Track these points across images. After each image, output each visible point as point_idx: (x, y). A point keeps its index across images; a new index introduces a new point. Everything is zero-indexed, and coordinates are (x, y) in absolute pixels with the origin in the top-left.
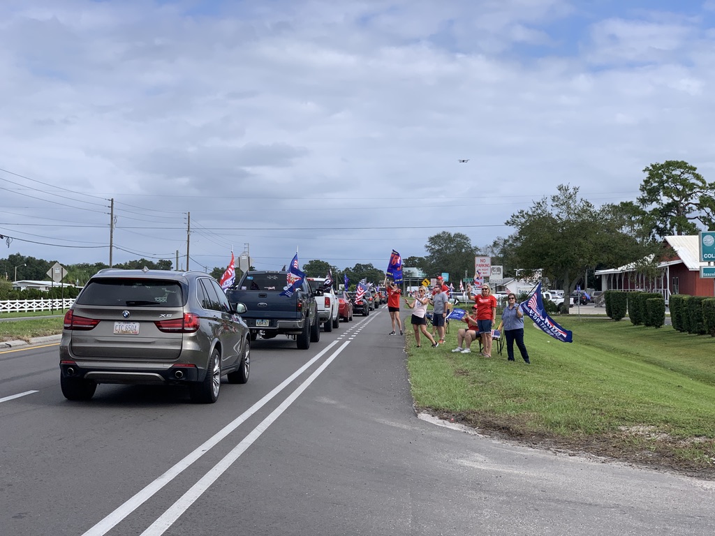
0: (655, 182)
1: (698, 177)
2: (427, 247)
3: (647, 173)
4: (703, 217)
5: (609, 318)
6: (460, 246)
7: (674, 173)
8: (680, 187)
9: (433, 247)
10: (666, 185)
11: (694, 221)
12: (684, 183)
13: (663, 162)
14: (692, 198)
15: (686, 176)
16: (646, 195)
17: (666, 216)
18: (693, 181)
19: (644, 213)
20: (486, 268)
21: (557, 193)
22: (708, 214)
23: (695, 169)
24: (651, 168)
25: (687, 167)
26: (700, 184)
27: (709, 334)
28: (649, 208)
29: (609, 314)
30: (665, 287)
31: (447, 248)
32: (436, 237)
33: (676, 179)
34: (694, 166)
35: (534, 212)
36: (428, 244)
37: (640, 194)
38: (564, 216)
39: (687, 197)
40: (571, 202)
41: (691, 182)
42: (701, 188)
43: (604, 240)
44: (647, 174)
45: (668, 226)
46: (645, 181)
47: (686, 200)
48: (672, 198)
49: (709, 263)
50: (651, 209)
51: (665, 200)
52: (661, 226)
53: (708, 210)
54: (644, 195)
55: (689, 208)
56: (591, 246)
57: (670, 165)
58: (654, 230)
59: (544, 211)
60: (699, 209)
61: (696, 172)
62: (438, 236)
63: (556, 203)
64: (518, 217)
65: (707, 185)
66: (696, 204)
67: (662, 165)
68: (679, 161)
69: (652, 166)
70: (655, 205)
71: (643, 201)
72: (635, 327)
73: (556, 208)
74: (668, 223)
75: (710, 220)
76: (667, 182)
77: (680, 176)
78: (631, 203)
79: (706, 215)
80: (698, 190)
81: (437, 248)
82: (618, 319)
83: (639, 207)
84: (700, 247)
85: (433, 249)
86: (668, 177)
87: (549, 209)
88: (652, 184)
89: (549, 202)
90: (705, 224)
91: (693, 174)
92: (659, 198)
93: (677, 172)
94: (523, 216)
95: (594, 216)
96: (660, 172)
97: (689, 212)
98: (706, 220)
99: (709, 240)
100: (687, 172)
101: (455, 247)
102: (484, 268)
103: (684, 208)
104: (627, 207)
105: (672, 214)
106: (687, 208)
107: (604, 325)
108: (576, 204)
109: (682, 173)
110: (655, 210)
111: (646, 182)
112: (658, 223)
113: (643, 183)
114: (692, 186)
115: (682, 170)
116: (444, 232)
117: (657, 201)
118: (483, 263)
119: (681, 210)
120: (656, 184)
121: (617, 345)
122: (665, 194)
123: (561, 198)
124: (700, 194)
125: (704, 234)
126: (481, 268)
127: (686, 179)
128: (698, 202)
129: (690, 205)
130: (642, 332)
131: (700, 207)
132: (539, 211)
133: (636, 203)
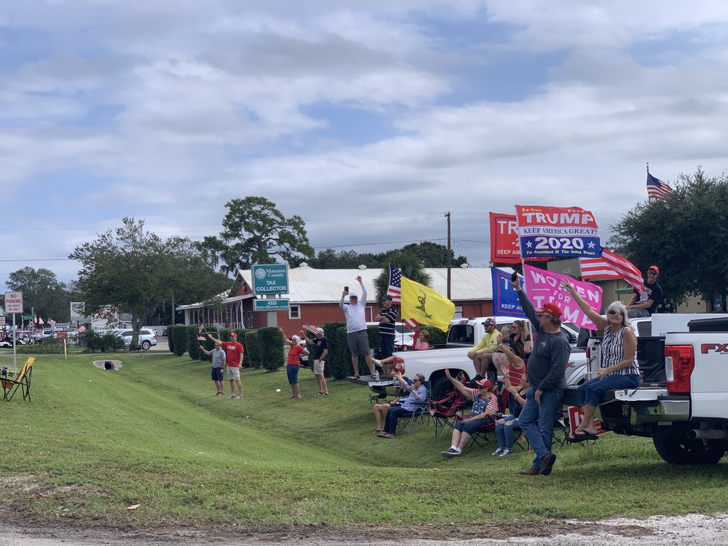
0: (237, 217)
1: (277, 213)
2: (8, 283)
3: (228, 208)
4: (283, 252)
5: (172, 353)
6: (45, 282)
7: (254, 209)
8: (260, 223)
9: (15, 283)
10: (247, 220)
12: (264, 219)
13: (243, 198)
14: (272, 234)
15: (266, 212)
17: (248, 251)
18: (273, 216)
19: (227, 248)
20: (18, 304)
21: (122, 225)
22: (288, 249)
23: (274, 205)
24: (232, 203)
25: (266, 203)
26: (280, 220)
28: (232, 243)
29: (172, 349)
30: (240, 321)
31: (30, 284)
32: (18, 272)
33: (256, 215)
34: (273, 202)
35: (98, 245)
36: (9, 280)
37: (223, 229)
38: (129, 250)
39: (266, 232)
40: (136, 235)
41: (271, 217)
42: (279, 223)
44: (228, 211)
45: (250, 261)
46: (227, 216)
47: (267, 235)
48: (253, 233)
50: (234, 244)
51: (246, 235)
52: (244, 260)
53: (287, 245)
54: (227, 230)
55: (270, 243)
57: (250, 201)
58: (237, 265)
59: (109, 245)
60: (279, 244)
61: (275, 208)
62: (21, 272)
63: (120, 236)
64: (82, 250)
65: (286, 221)
66: (276, 240)
67: (243, 201)
68: (259, 197)
69: (233, 201)
70: (237, 241)
71: (226, 236)
72: (194, 361)
73: (121, 241)
74: (250, 258)
75: (289, 255)
76: (248, 217)
77: (260, 212)
78: (214, 238)
79: (285, 250)
80: (277, 225)
81: (20, 284)
82: (180, 354)
83: (222, 241)
84: (252, 280)
86: (249, 213)
87: (114, 242)
88: (234, 219)
89: (114, 235)
90: (284, 259)
91: (273, 210)
92: (240, 233)
93: (257, 208)
94: (88, 249)
95: (160, 250)
96: (241, 207)
97: (270, 247)
98: (285, 255)
99: (261, 273)
100: (267, 208)
101: (39, 283)
102: (15, 304)
103: (265, 243)
104: (211, 243)
105: (254, 249)
106: (268, 243)
108: (143, 238)
109: (262, 209)
110: (237, 245)
111: (229, 217)
112: (241, 258)
113: (226, 219)
114: (271, 222)
115: (262, 206)
116: (27, 268)
117: (238, 236)
118: (14, 299)
119: (262, 245)
120: (237, 220)
122: (247, 229)
123: (127, 231)
124: (279, 230)
125: (256, 268)
126: (12, 304)
127: (266, 215)
128: (278, 238)
129: (271, 241)
131: (280, 242)
132: (104, 244)
133: (219, 238)
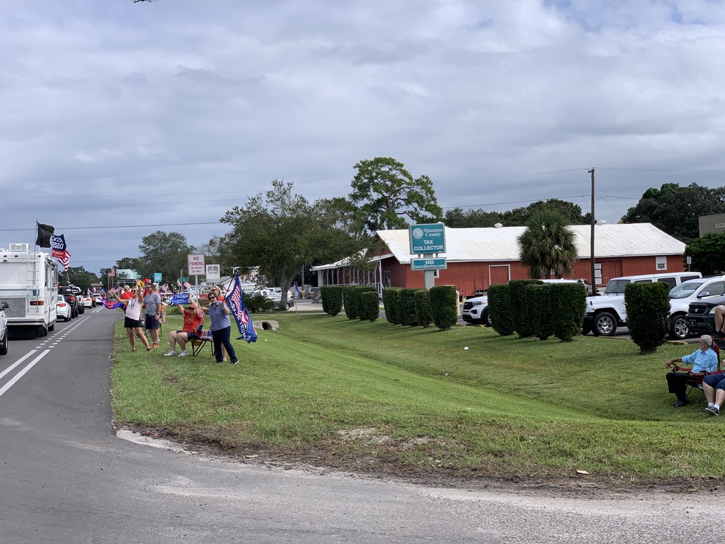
0: (365, 178)
1: (405, 173)
2: (141, 247)
3: (357, 169)
4: (411, 212)
5: (326, 313)
6: (175, 246)
7: (383, 169)
8: (389, 183)
9: (147, 247)
10: (375, 181)
11: (403, 216)
12: (392, 179)
13: (372, 159)
14: (400, 194)
15: (394, 172)
16: (357, 191)
17: (376, 211)
18: (401, 177)
19: (356, 209)
20: (200, 266)
21: (272, 188)
22: (416, 209)
23: (402, 166)
24: (361, 164)
25: (394, 164)
26: (407, 180)
27: (421, 325)
28: (361, 204)
29: (326, 309)
30: (378, 281)
31: (161, 248)
32: (150, 236)
33: (384, 176)
34: (401, 162)
35: (249, 208)
36: (142, 244)
37: (352, 190)
38: (279, 212)
39: (395, 193)
40: (285, 197)
41: (399, 178)
42: (408, 184)
43: (319, 236)
44: (357, 171)
45: (379, 221)
46: (356, 178)
47: (395, 196)
48: (382, 193)
49: (419, 255)
50: (363, 205)
51: (375, 196)
52: (372, 221)
53: (416, 205)
54: (355, 191)
55: (398, 204)
56: (307, 242)
57: (378, 161)
58: (366, 226)
59: (259, 207)
60: (407, 204)
61: (403, 168)
62: (153, 236)
63: (270, 199)
64: (232, 214)
65: (414, 181)
66: (404, 200)
67: (371, 162)
68: (387, 158)
69: (362, 162)
70: (365, 201)
71: (354, 197)
72: (351, 321)
73: (271, 204)
74: (378, 218)
75: (417, 215)
76: (376, 178)
77: (388, 172)
78: (343, 199)
79: (413, 210)
80: (406, 186)
81: (152, 248)
82: (334, 314)
83: (351, 203)
84: (410, 240)
85: (147, 249)
86: (378, 174)
87: (264, 205)
88: (362, 180)
89: (264, 197)
90: (413, 219)
91: (401, 170)
92: (369, 193)
93: (385, 169)
94: (238, 213)
95: (309, 212)
96: (370, 168)
97: (398, 208)
98: (413, 215)
99: (418, 233)
100: (395, 169)
101: (171, 246)
102: (197, 266)
103: (393, 203)
104: (339, 203)
105: (382, 209)
106: (396, 203)
107: (321, 321)
108: (291, 200)
109: (390, 170)
110: (366, 206)
111: (357, 178)
112: (369, 218)
113: (354, 180)
114: (400, 182)
115: (390, 167)
116: (159, 232)
117: (368, 196)
118: (196, 261)
119: (391, 205)
120: (366, 181)
121: (334, 340)
122: (375, 190)
123: (276, 194)
124: (407, 190)
125: (414, 228)
126: (195, 266)
127: (394, 176)
128: (406, 198)
129: (399, 201)
130: (357, 326)
131: (408, 202)
132: (254, 207)
133: (348, 199)
